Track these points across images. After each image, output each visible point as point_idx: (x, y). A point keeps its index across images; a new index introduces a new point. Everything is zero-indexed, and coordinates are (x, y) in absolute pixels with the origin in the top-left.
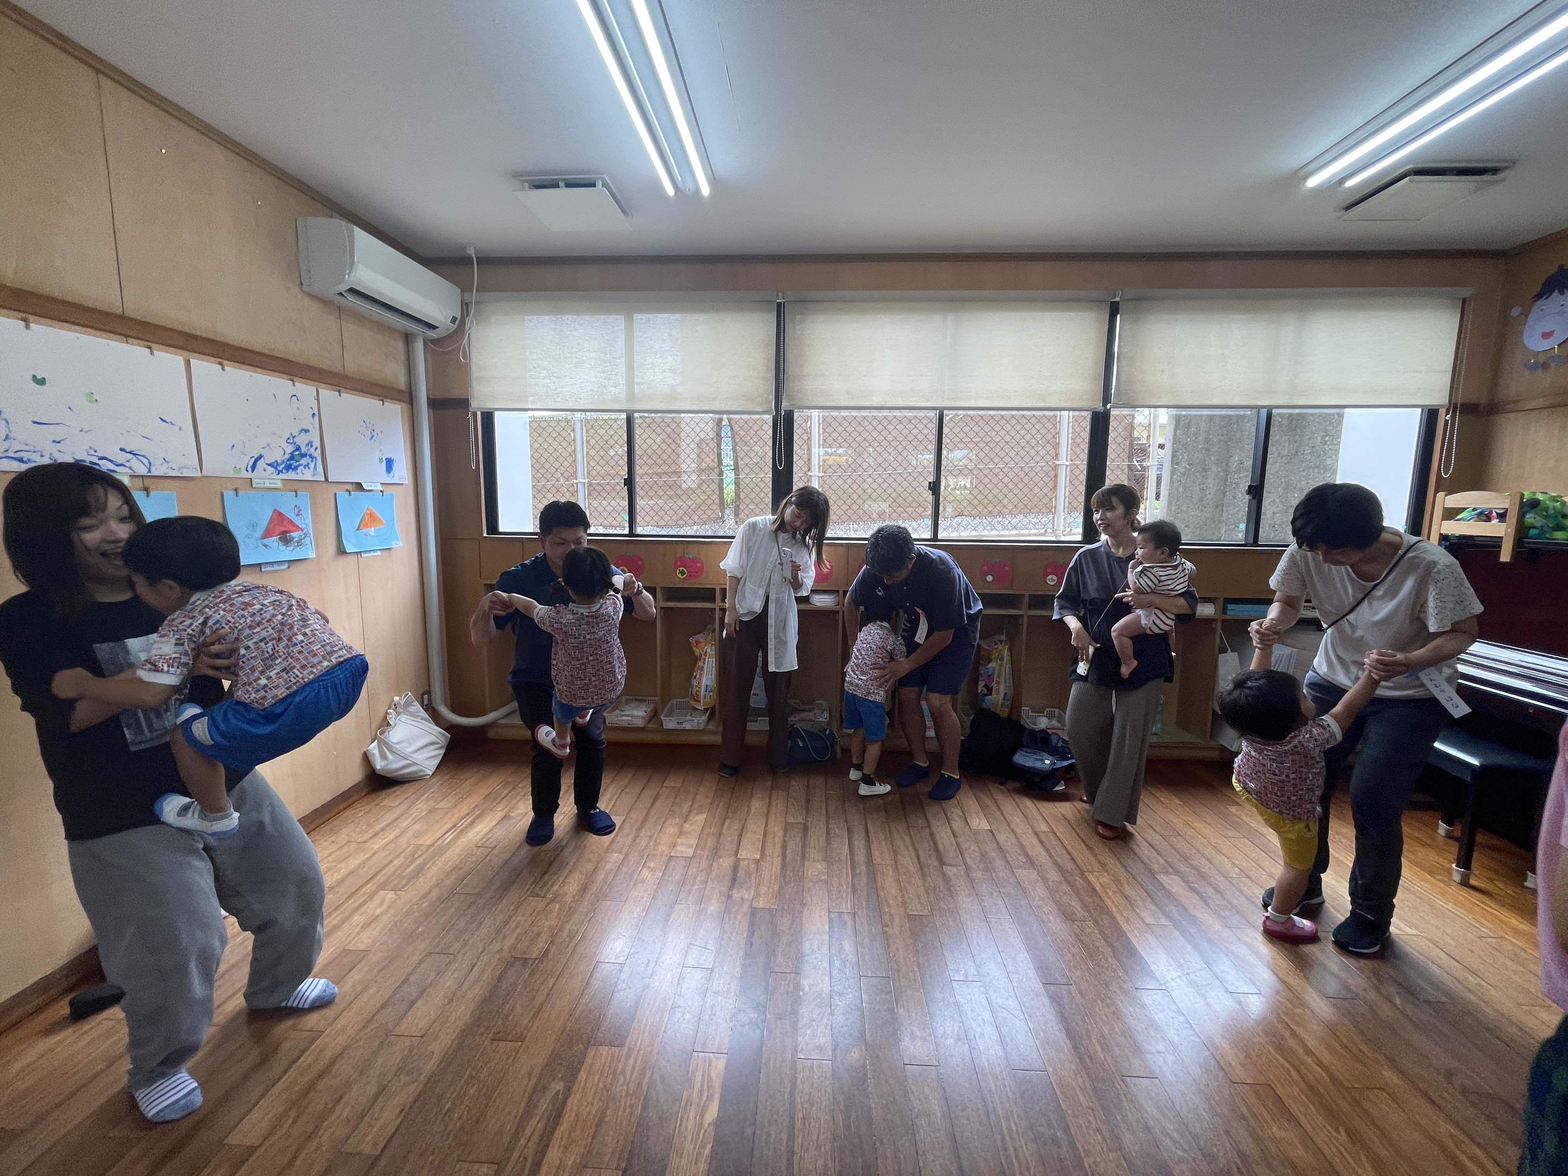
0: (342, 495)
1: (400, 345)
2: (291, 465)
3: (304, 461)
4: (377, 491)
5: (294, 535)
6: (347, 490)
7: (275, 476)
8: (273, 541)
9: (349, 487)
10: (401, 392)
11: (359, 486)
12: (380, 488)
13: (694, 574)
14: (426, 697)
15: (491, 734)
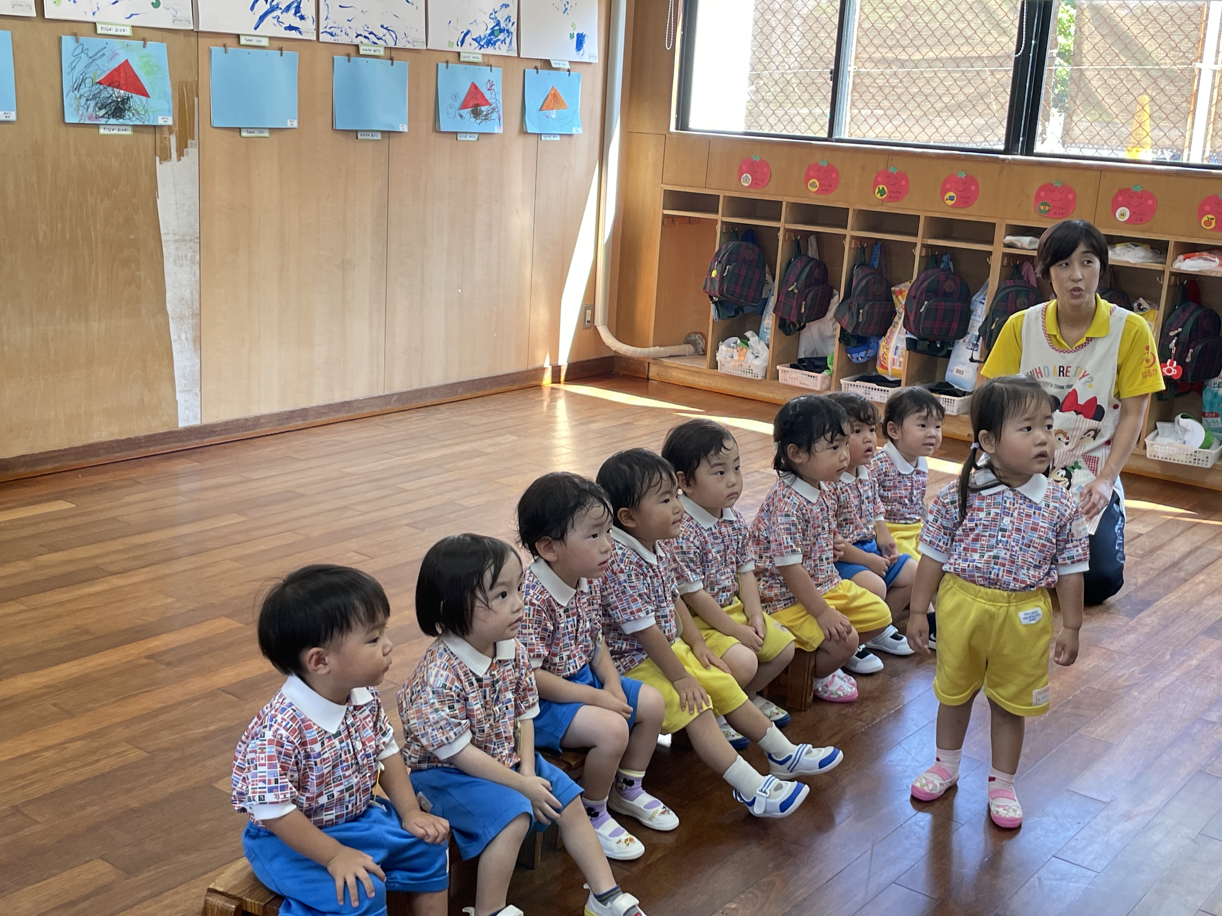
0: (530, 72)
2: (491, 39)
3: (501, 37)
4: (563, 69)
5: (483, 108)
6: (536, 68)
7: (477, 51)
8: (466, 112)
9: (538, 64)
11: (547, 64)
13: (896, 194)
14: (589, 312)
15: (653, 372)
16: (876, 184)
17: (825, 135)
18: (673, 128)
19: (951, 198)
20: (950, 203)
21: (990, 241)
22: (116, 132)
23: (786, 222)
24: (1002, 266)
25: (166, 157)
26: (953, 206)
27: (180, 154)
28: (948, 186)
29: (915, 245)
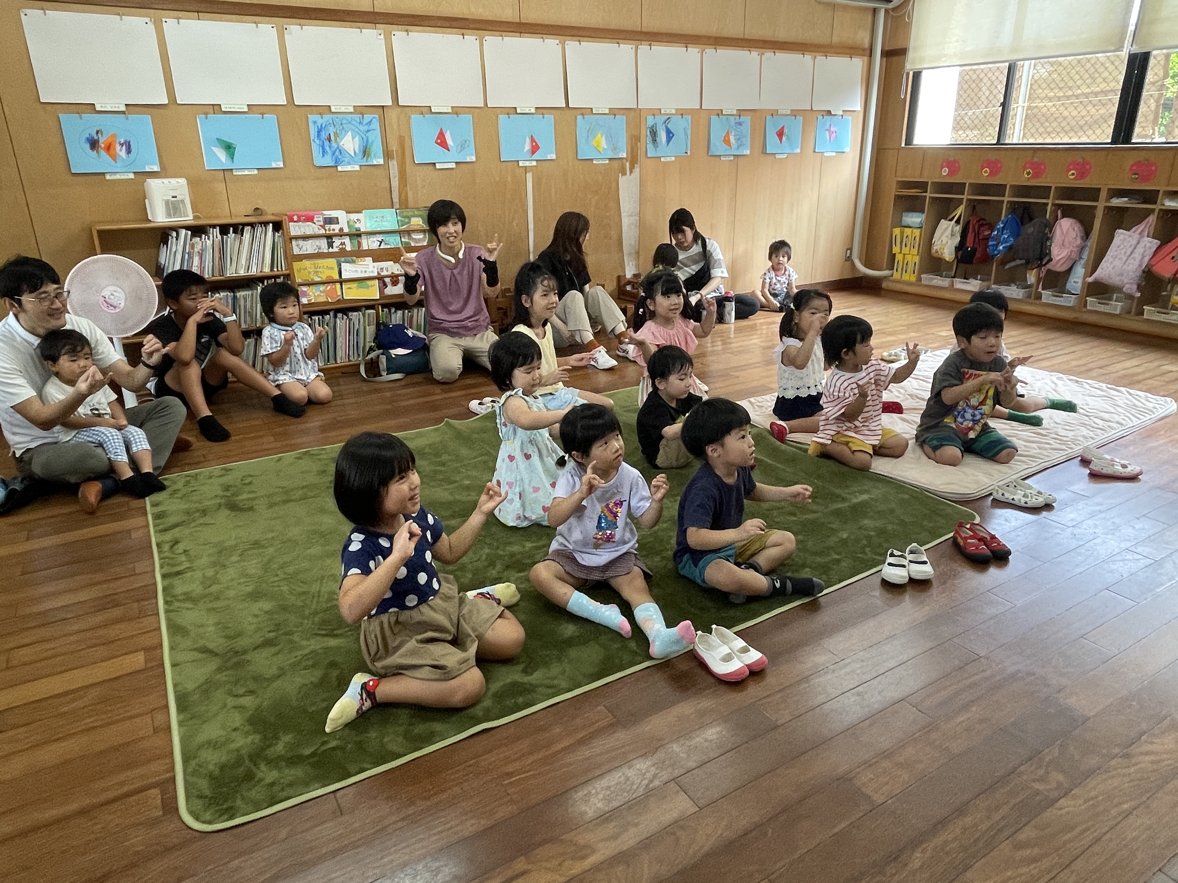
1: (870, 18)
4: (839, 115)
9: (824, 113)
10: (864, 50)
11: (829, 112)
12: (841, 113)
13: (1037, 175)
14: (849, 251)
15: (884, 285)
16: (1025, 168)
17: (995, 142)
18: (903, 145)
19: (1073, 174)
20: (1072, 177)
21: (1096, 199)
22: (601, 162)
23: (968, 195)
24: (1104, 214)
25: (624, 174)
26: (1074, 179)
27: (631, 172)
28: (1071, 167)
29: (1047, 204)
